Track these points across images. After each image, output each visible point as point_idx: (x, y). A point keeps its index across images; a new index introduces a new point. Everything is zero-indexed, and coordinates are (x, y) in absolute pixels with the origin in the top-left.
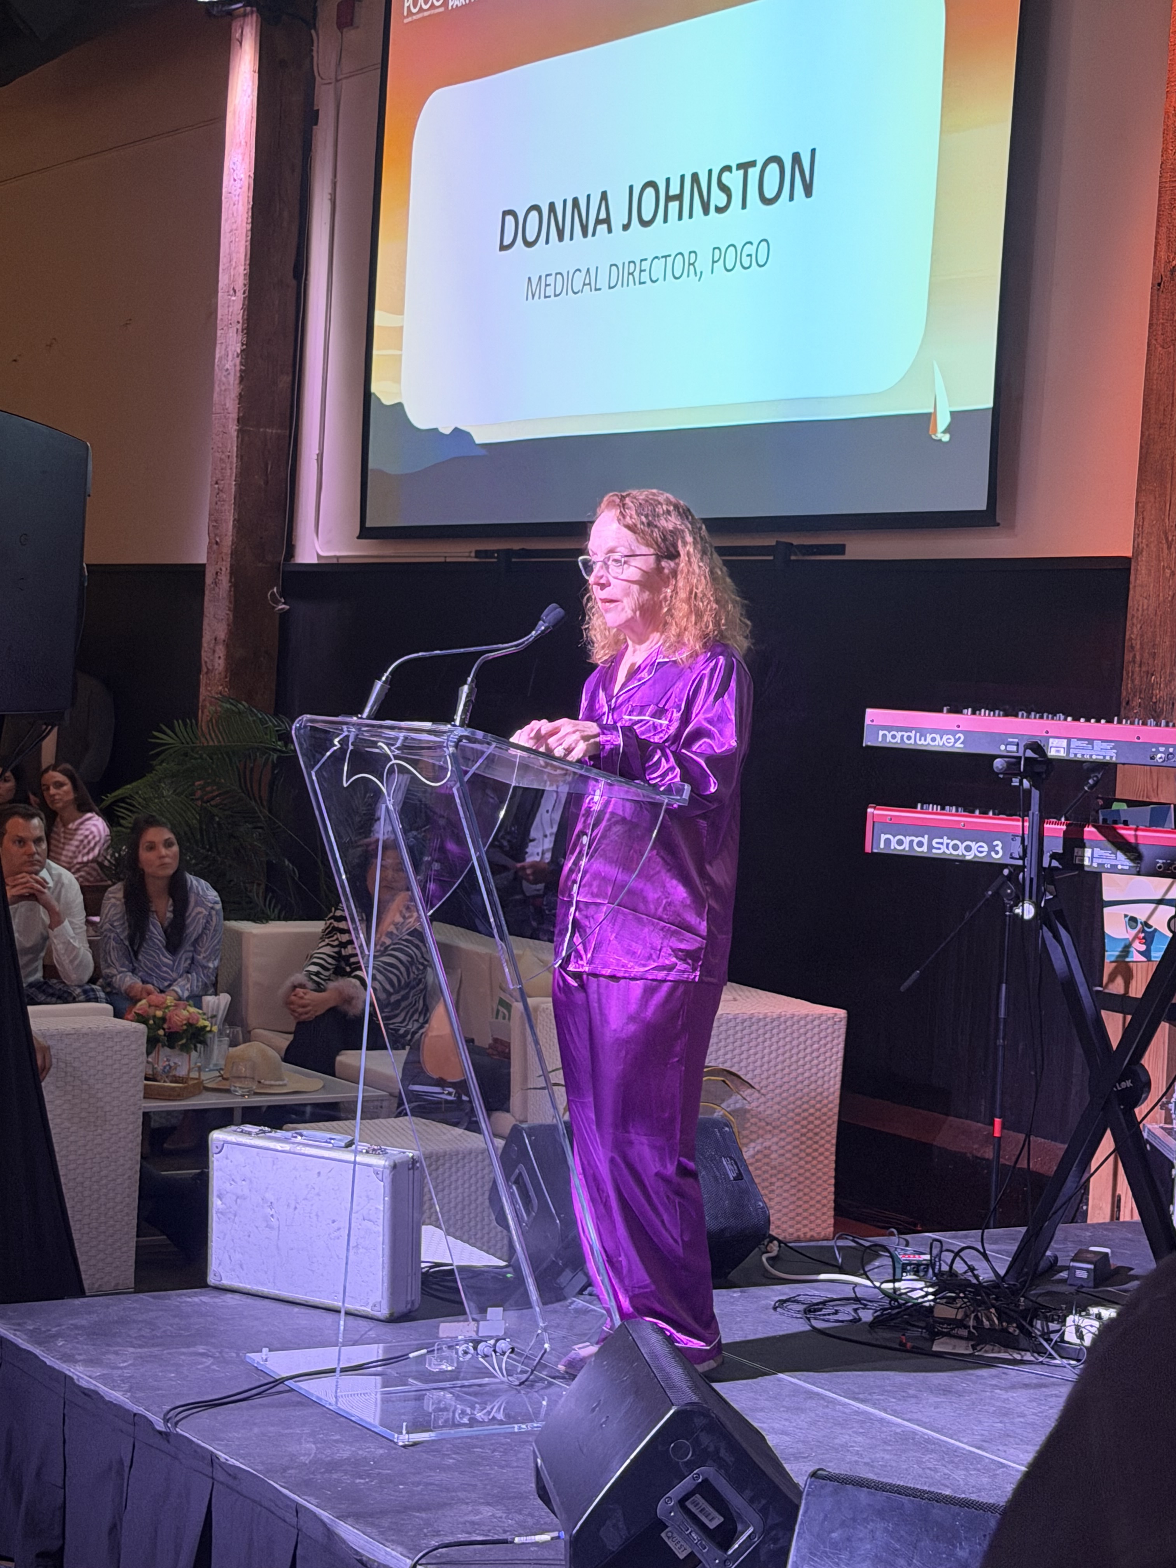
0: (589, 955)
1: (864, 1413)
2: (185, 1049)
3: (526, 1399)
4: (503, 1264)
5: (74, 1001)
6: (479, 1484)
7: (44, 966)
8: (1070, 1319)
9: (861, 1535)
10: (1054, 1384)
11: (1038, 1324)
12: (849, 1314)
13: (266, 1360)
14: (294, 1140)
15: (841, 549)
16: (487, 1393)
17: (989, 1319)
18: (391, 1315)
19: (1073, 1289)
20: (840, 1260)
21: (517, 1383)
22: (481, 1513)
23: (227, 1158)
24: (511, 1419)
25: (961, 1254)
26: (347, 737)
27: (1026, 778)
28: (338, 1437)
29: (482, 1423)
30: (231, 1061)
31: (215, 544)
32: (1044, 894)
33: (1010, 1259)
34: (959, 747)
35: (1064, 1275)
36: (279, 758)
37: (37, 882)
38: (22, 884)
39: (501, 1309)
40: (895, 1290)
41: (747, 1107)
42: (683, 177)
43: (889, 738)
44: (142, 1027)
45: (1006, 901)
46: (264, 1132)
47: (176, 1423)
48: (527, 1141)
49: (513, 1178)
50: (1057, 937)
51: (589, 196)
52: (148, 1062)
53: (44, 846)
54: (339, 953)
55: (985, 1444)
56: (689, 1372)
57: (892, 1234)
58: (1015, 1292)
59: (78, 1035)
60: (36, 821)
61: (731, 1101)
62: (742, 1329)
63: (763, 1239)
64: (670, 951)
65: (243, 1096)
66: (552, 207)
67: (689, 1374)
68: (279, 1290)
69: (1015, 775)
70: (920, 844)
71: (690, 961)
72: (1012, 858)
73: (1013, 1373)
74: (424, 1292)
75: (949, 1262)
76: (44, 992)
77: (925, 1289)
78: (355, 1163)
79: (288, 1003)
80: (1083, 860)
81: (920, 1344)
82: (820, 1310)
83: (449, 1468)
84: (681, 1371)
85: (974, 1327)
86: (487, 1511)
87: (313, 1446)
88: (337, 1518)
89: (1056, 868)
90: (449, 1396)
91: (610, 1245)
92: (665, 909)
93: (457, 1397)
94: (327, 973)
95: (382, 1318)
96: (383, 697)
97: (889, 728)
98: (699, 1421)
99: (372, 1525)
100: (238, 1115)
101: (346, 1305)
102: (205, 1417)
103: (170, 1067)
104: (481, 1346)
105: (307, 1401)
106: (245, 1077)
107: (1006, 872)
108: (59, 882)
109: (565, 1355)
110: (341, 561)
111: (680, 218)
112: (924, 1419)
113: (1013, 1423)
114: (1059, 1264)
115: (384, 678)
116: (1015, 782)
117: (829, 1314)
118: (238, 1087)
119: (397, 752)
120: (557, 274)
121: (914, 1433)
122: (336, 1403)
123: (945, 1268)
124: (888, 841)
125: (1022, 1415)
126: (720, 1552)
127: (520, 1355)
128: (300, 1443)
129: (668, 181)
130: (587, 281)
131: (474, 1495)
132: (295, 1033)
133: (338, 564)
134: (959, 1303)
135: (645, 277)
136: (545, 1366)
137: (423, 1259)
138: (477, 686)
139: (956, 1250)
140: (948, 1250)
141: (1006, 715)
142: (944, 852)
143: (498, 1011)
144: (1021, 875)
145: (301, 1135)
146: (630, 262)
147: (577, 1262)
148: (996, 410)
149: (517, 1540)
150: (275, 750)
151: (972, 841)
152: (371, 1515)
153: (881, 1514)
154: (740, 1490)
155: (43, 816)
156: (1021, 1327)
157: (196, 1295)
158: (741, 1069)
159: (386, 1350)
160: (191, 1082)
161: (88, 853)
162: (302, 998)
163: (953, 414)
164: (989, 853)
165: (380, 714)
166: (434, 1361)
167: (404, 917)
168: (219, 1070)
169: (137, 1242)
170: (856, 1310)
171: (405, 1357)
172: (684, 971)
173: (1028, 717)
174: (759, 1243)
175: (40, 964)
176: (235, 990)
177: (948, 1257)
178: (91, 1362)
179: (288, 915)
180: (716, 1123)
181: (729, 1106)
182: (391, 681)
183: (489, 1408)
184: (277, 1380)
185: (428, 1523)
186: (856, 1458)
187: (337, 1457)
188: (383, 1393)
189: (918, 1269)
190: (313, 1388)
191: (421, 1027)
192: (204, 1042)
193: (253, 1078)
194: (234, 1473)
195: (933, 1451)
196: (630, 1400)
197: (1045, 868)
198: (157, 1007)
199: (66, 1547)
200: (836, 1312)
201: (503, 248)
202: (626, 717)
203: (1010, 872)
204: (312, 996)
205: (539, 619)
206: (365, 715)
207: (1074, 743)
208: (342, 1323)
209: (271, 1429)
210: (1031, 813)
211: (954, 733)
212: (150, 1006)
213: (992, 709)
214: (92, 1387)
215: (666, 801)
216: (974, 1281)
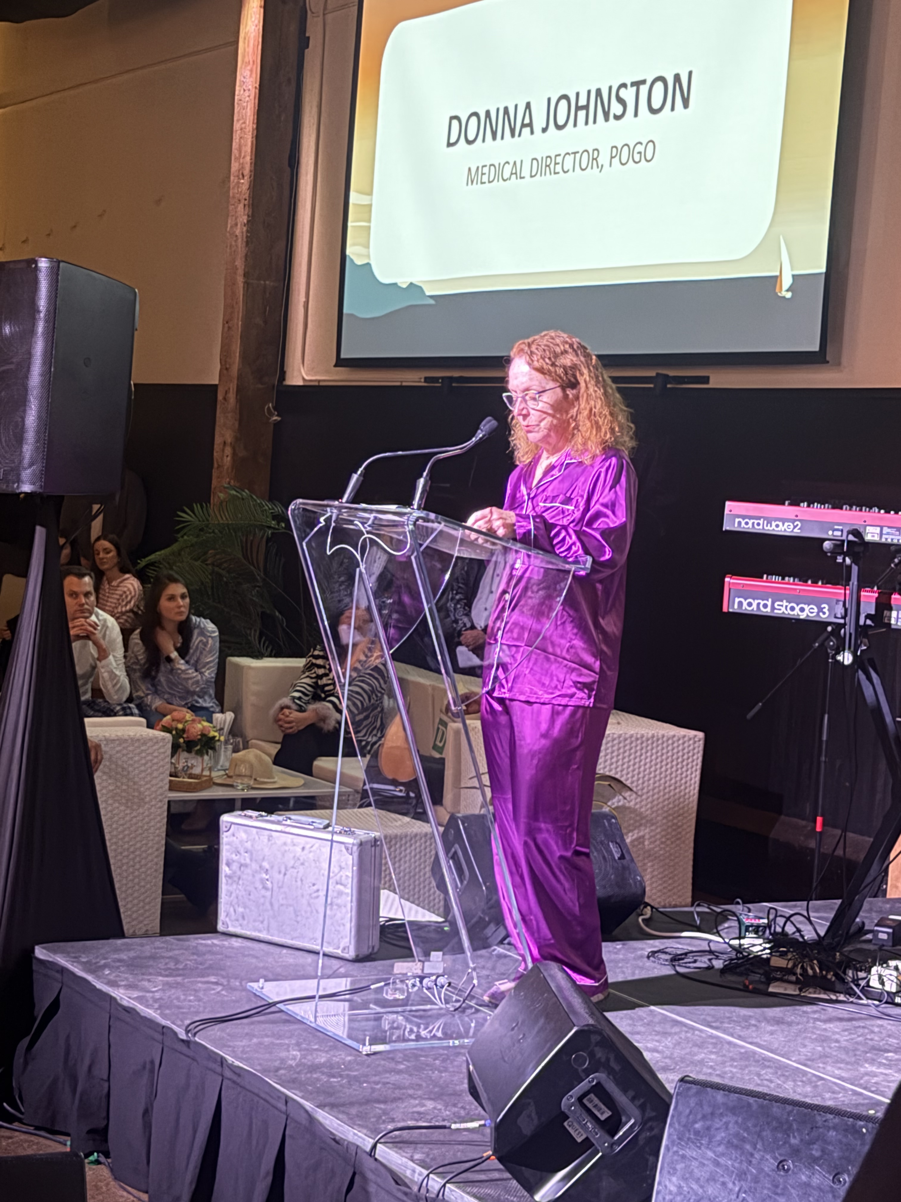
0: (510, 685)
1: (717, 1037)
2: (200, 753)
3: (459, 1022)
4: (441, 920)
5: (115, 715)
6: (424, 1084)
7: (92, 690)
8: (874, 970)
9: (718, 1126)
10: (860, 1019)
11: (850, 973)
12: (705, 962)
13: (262, 988)
14: (284, 822)
15: (706, 380)
16: (430, 1016)
17: (813, 968)
18: (357, 956)
19: (876, 947)
20: (698, 922)
21: (452, 1009)
22: (424, 1106)
23: (234, 835)
24: (447, 1036)
25: (792, 919)
26: (331, 516)
27: (848, 556)
28: (316, 1047)
29: (426, 1039)
30: (235, 764)
31: (225, 368)
32: (860, 646)
33: (828, 924)
34: (797, 532)
35: (869, 936)
36: (272, 534)
37: (90, 625)
38: (78, 626)
39: (441, 953)
40: (740, 945)
41: (627, 805)
42: (589, 92)
43: (743, 524)
44: (168, 735)
45: (829, 651)
46: (262, 816)
47: (195, 1035)
48: (461, 827)
49: (450, 855)
50: (869, 678)
51: (516, 106)
52: (172, 763)
53: (93, 598)
54: (316, 683)
55: (809, 1063)
56: (587, 1001)
57: (738, 903)
58: (833, 949)
59: (121, 741)
60: (87, 579)
61: (615, 800)
62: (623, 972)
63: (640, 905)
64: (572, 684)
65: (243, 790)
66: (488, 113)
67: (586, 1003)
68: (272, 936)
69: (840, 554)
70: (765, 606)
71: (586, 691)
72: (836, 617)
73: (831, 1010)
74: (381, 941)
75: (782, 924)
76: (92, 708)
77: (764, 945)
78: (332, 841)
79: (277, 720)
80: (890, 619)
81: (761, 987)
82: (683, 959)
83: (400, 1072)
84: (580, 1001)
85: (801, 975)
86: (430, 1105)
87: (298, 1053)
88: (317, 1107)
89: (870, 626)
90: (400, 1018)
91: (524, 908)
92: (568, 651)
93: (407, 1019)
94: (307, 698)
95: (350, 958)
96: (358, 487)
97: (744, 517)
98: (595, 1038)
99: (343, 1112)
100: (238, 804)
101: (324, 949)
102: (216, 1030)
103: (188, 767)
104: (425, 981)
105: (292, 1020)
106: (245, 776)
107: (829, 629)
108: (105, 626)
109: (490, 988)
110: (322, 384)
111: (587, 123)
112: (762, 1043)
113: (830, 1048)
114: (866, 928)
115: (359, 472)
116: (840, 560)
117: (690, 963)
118: (239, 783)
119: (369, 529)
120: (491, 165)
121: (754, 1053)
122: (316, 1020)
123: (779, 929)
124: (740, 604)
125: (837, 1041)
126: (607, 1137)
127: (455, 988)
128: (289, 1051)
129: (578, 94)
130: (514, 171)
131: (420, 1093)
132: (283, 743)
133: (319, 386)
134: (790, 956)
135: (559, 168)
136: (473, 997)
137: (381, 915)
138: (430, 479)
139: (787, 915)
140: (781, 916)
141: (833, 508)
142: (783, 613)
143: (438, 729)
144: (843, 631)
145: (290, 819)
146: (547, 157)
147: (499, 920)
148: (828, 274)
149: (454, 1126)
150: (269, 527)
151: (805, 604)
152: (343, 1105)
153: (733, 1110)
154: (625, 1091)
155: (93, 574)
156: (836, 975)
157: (209, 939)
158: (622, 776)
159: (352, 983)
160: (205, 778)
161: (126, 605)
162: (287, 716)
163: (794, 276)
164: (818, 613)
165: (356, 499)
166: (390, 992)
167: (366, 656)
168: (225, 770)
169: (162, 899)
170: (710, 960)
171: (367, 988)
172: (582, 699)
173: (850, 510)
174: (637, 907)
175: (89, 686)
176: (237, 710)
177: (781, 921)
178: (130, 987)
179: (278, 654)
180: (605, 816)
181: (613, 804)
182: (364, 474)
183: (430, 1028)
184: (269, 1004)
185: (385, 1112)
186: (709, 1071)
187: (317, 1061)
188: (350, 1015)
189: (757, 930)
190: (299, 1010)
191: (380, 739)
192: (213, 748)
193: (251, 777)
194: (238, 1072)
195: (769, 1067)
196: (542, 1021)
197: (861, 626)
198: (179, 721)
199: (110, 1125)
200: (695, 961)
201: (449, 145)
202: (542, 504)
203: (833, 629)
204: (295, 715)
205: (478, 428)
206: (344, 500)
207: (886, 530)
208: (320, 961)
209: (266, 1039)
210: (851, 583)
211: (793, 521)
212: (173, 720)
213: (822, 503)
214: (131, 1006)
215: (573, 569)
216: (801, 940)
